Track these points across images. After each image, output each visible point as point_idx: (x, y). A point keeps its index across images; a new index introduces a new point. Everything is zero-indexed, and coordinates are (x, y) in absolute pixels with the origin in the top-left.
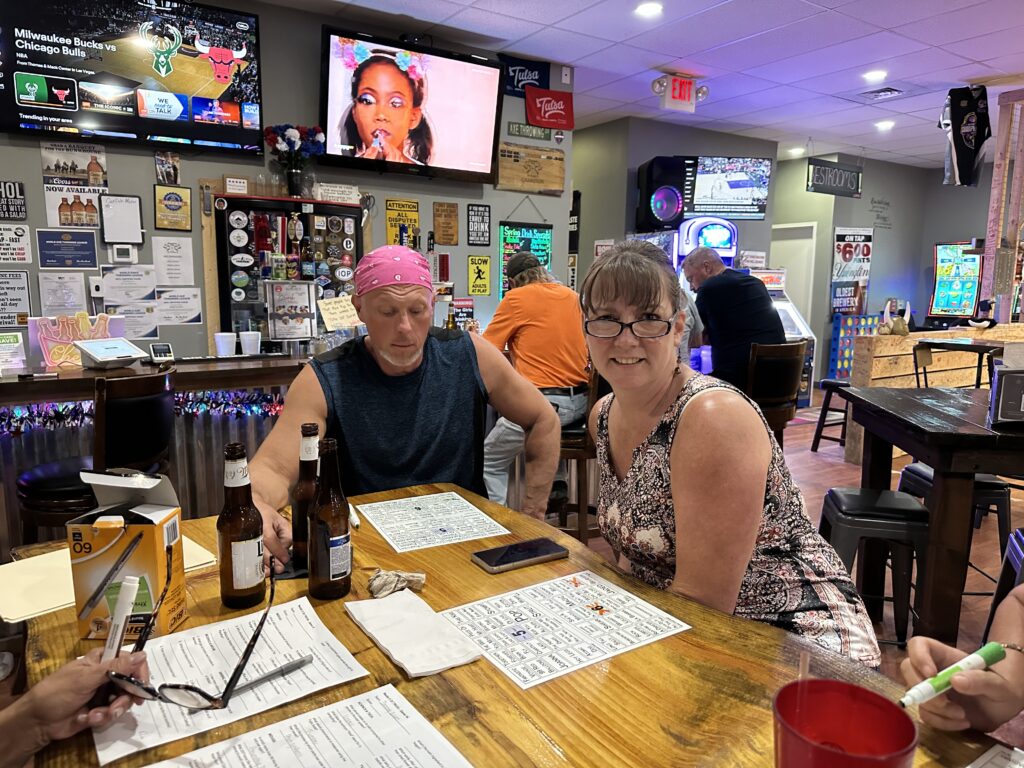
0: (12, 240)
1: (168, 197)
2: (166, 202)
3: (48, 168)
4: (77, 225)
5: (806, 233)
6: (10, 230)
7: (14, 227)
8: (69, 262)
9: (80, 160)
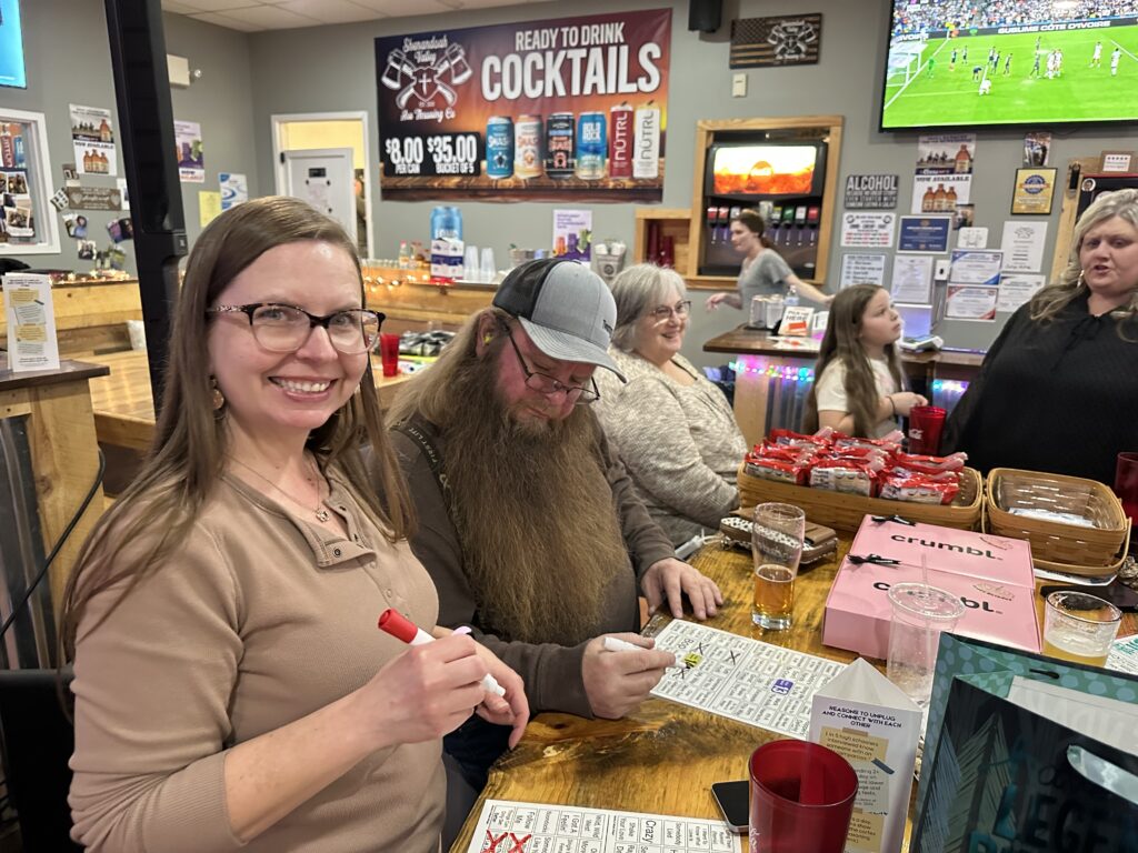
0: (882, 227)
1: (1030, 181)
2: (1028, 186)
3: (922, 161)
4: (936, 211)
6: (880, 218)
7: (884, 214)
8: (923, 246)
9: (951, 150)
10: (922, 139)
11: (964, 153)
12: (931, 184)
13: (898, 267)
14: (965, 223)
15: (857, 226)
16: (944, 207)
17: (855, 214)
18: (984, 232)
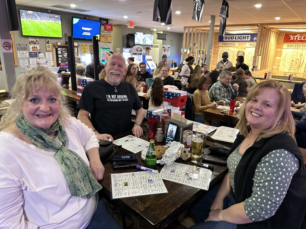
0: (25, 54)
1: (48, 46)
3: (30, 42)
4: (34, 51)
5: (157, 47)
7: (25, 51)
8: (34, 57)
9: (35, 40)
10: (29, 37)
11: (37, 41)
12: (32, 46)
13: (30, 61)
14: (40, 53)
15: (21, 54)
16: (36, 50)
17: (20, 51)
18: (43, 54)
